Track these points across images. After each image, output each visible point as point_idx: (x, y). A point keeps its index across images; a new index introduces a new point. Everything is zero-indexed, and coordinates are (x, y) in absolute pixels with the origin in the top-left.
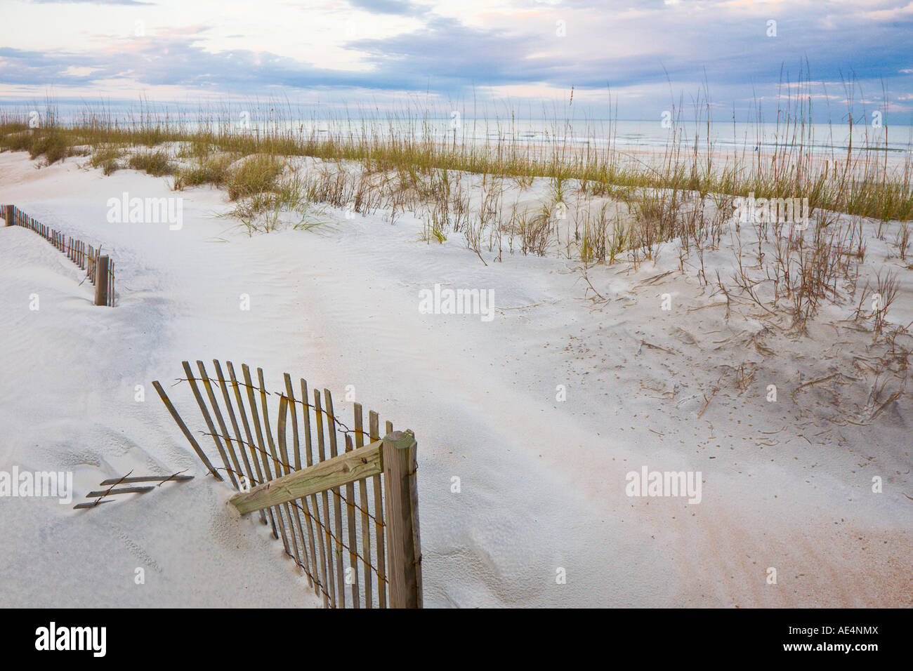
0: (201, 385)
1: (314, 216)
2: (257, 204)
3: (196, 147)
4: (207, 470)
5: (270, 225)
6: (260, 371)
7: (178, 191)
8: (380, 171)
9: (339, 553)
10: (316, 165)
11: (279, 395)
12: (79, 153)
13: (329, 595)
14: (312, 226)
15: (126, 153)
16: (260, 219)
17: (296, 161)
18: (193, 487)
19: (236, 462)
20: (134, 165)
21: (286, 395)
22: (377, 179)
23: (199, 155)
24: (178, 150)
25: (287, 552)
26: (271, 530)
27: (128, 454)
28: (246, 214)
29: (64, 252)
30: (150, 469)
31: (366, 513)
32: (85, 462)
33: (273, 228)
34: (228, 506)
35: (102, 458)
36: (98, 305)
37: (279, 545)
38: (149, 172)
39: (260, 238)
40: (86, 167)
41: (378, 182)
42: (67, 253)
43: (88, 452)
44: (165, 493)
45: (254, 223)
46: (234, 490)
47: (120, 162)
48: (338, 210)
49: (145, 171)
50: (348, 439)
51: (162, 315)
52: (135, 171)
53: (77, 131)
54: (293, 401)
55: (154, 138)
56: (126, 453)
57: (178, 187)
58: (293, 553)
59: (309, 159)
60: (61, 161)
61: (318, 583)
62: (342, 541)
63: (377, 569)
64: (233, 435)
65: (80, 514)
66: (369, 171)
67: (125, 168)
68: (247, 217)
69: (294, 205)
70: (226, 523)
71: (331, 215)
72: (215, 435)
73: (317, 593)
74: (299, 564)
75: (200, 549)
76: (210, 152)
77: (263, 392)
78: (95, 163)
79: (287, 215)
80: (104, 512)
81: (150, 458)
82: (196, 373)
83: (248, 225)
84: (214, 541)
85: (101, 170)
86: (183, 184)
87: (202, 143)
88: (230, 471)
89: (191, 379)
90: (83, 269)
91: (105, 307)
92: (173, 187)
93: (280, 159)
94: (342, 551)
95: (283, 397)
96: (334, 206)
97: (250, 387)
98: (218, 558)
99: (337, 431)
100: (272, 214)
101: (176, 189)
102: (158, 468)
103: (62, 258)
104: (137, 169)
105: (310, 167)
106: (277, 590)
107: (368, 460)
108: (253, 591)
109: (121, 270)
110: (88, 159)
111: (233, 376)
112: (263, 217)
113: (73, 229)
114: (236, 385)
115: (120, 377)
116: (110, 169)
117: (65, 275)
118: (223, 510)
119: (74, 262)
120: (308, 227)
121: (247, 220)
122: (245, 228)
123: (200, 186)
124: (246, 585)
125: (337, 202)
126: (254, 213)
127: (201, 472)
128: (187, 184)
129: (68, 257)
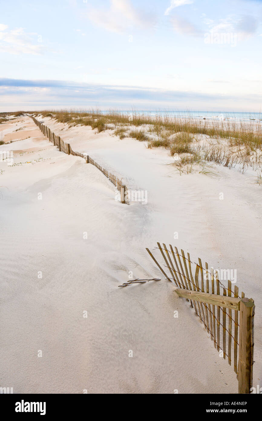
0: (164, 251)
1: (208, 168)
2: (183, 161)
3: (156, 127)
4: (166, 278)
5: (189, 171)
6: (188, 254)
7: (149, 149)
8: (236, 145)
9: (218, 326)
10: (207, 140)
11: (196, 264)
12: (110, 128)
13: (213, 335)
14: (207, 173)
15: (128, 129)
16: (185, 167)
17: (199, 136)
18: (161, 284)
19: (177, 279)
20: (132, 136)
21: (199, 265)
22: (235, 149)
23: (157, 131)
24: (148, 129)
25: (196, 313)
26: (190, 304)
27: (136, 268)
28: (179, 165)
29: (108, 178)
30: (145, 274)
31: (231, 318)
32: (121, 269)
33: (190, 172)
34: (174, 292)
35: (127, 268)
36: (122, 203)
37: (193, 310)
38: (137, 139)
39: (185, 176)
40: (113, 135)
41: (235, 151)
42: (109, 178)
43: (122, 266)
44: (150, 285)
45: (182, 169)
46: (176, 287)
47: (125, 134)
48: (218, 165)
49: (136, 139)
50: (225, 290)
51: (147, 210)
52: (132, 138)
53: (108, 117)
54: (202, 268)
55: (138, 122)
56: (136, 267)
57: (149, 147)
58: (199, 314)
59: (204, 136)
60: (103, 131)
61: (208, 329)
62: (220, 322)
63: (234, 337)
64: (176, 270)
65: (121, 288)
66: (232, 145)
67: (128, 137)
68: (179, 166)
69: (199, 163)
70: (173, 299)
71: (215, 168)
72: (169, 268)
73: (208, 332)
74: (201, 319)
75: (163, 307)
76: (161, 130)
77: (190, 261)
78: (117, 133)
79: (195, 167)
80: (128, 289)
81: (144, 270)
82: (163, 247)
83: (180, 170)
84: (169, 305)
85: (118, 137)
86: (151, 146)
87: (158, 125)
88: (175, 280)
89: (161, 249)
90: (116, 186)
91: (125, 204)
92: (147, 147)
93: (191, 135)
94: (219, 325)
95: (197, 265)
96: (216, 163)
97: (184, 258)
98: (170, 311)
99: (220, 287)
100: (189, 166)
101: (148, 148)
102: (148, 275)
103: (107, 179)
104: (133, 137)
105: (204, 140)
106: (192, 327)
107: (233, 304)
108: (183, 326)
109: (130, 188)
110: (113, 131)
111: (177, 252)
112: (186, 167)
113: (111, 168)
114: (178, 255)
115: (132, 237)
116: (122, 137)
117: (109, 188)
118: (172, 294)
119: (112, 182)
120: (205, 173)
121: (179, 168)
122: (178, 171)
123: (158, 147)
124: (181, 323)
125: (217, 161)
126: (182, 165)
127: (163, 278)
128: (153, 146)
129: (110, 180)
